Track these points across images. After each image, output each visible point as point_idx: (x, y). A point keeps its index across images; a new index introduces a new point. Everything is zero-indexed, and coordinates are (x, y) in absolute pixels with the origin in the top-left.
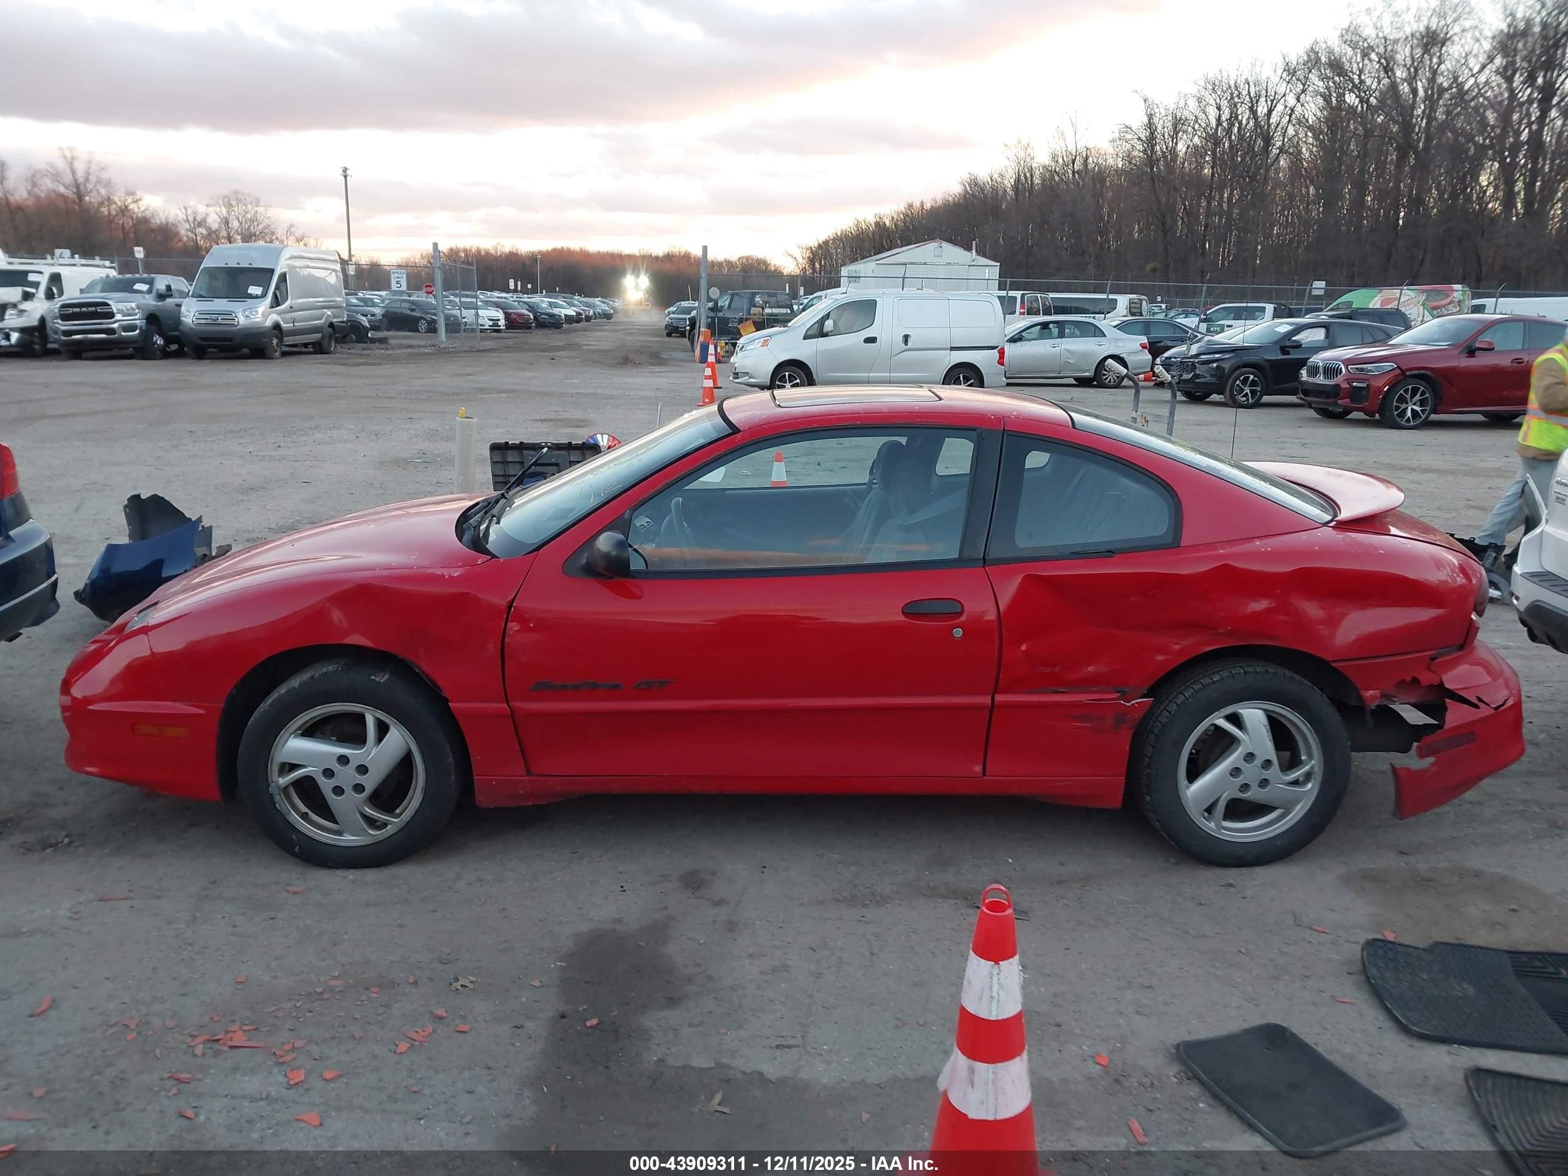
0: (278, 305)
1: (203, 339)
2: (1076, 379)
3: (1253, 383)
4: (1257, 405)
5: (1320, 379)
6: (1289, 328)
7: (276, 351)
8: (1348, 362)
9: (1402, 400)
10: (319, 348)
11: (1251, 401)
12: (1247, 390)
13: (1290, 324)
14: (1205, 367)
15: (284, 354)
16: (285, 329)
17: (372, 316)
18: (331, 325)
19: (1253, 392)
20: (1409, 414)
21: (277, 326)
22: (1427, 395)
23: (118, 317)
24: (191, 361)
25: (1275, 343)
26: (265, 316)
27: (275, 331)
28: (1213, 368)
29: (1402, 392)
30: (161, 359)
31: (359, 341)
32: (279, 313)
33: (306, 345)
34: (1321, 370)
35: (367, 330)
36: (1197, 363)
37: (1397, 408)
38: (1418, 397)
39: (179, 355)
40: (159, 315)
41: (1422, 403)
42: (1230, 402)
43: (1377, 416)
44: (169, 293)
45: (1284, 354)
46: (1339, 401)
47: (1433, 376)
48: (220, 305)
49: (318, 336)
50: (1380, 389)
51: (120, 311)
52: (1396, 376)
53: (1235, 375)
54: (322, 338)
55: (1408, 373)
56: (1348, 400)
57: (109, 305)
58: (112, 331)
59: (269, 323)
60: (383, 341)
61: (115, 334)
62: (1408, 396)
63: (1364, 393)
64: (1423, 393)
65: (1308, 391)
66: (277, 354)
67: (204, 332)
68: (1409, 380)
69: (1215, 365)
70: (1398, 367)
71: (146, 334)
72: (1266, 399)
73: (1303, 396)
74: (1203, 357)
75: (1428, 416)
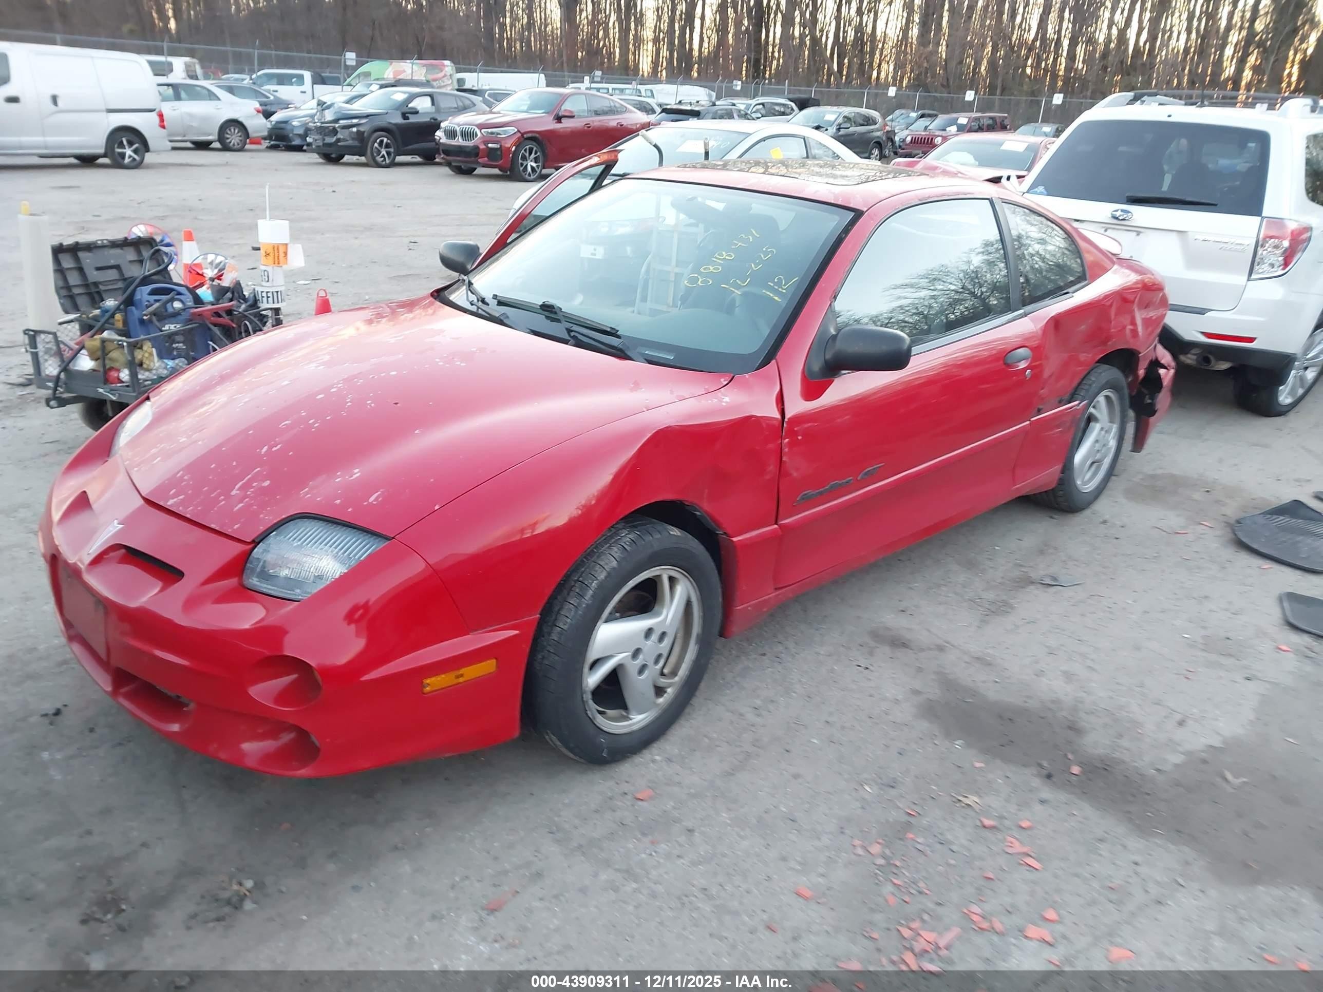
2: (194, 142)
3: (387, 146)
4: (393, 164)
5: (459, 141)
6: (405, 96)
8: (481, 127)
9: (524, 158)
11: (388, 161)
12: (384, 152)
13: (405, 93)
14: (346, 132)
19: (389, 153)
20: (529, 169)
22: (538, 154)
25: (397, 109)
28: (353, 132)
29: (523, 151)
34: (459, 133)
36: (339, 127)
37: (522, 165)
38: (533, 156)
41: (536, 160)
42: (372, 163)
43: (508, 173)
45: (404, 119)
46: (479, 160)
47: (540, 138)
50: (509, 149)
52: (519, 138)
53: (372, 140)
55: (525, 136)
56: (486, 159)
62: (527, 155)
63: (499, 153)
64: (536, 153)
65: (449, 151)
68: (527, 142)
69: (354, 129)
70: (519, 131)
72: (399, 159)
73: (445, 157)
74: (341, 122)
75: (541, 171)
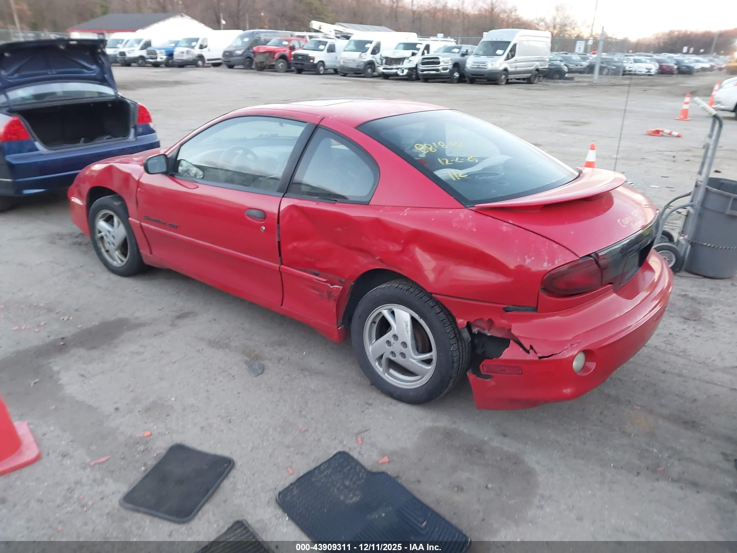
0: (508, 59)
1: (473, 75)
7: (503, 82)
10: (529, 81)
15: (508, 83)
16: (510, 71)
17: (581, 66)
18: (537, 70)
21: (506, 70)
23: (441, 64)
24: (468, 85)
26: (501, 65)
27: (504, 72)
30: (457, 83)
31: (560, 79)
32: (509, 63)
33: (524, 79)
35: (566, 73)
39: (464, 82)
40: (460, 63)
44: (466, 53)
48: (483, 59)
49: (530, 75)
51: (443, 61)
54: (531, 76)
57: (438, 58)
58: (437, 70)
59: (502, 68)
60: (571, 79)
61: (439, 71)
66: (503, 83)
67: (474, 71)
71: (452, 72)
